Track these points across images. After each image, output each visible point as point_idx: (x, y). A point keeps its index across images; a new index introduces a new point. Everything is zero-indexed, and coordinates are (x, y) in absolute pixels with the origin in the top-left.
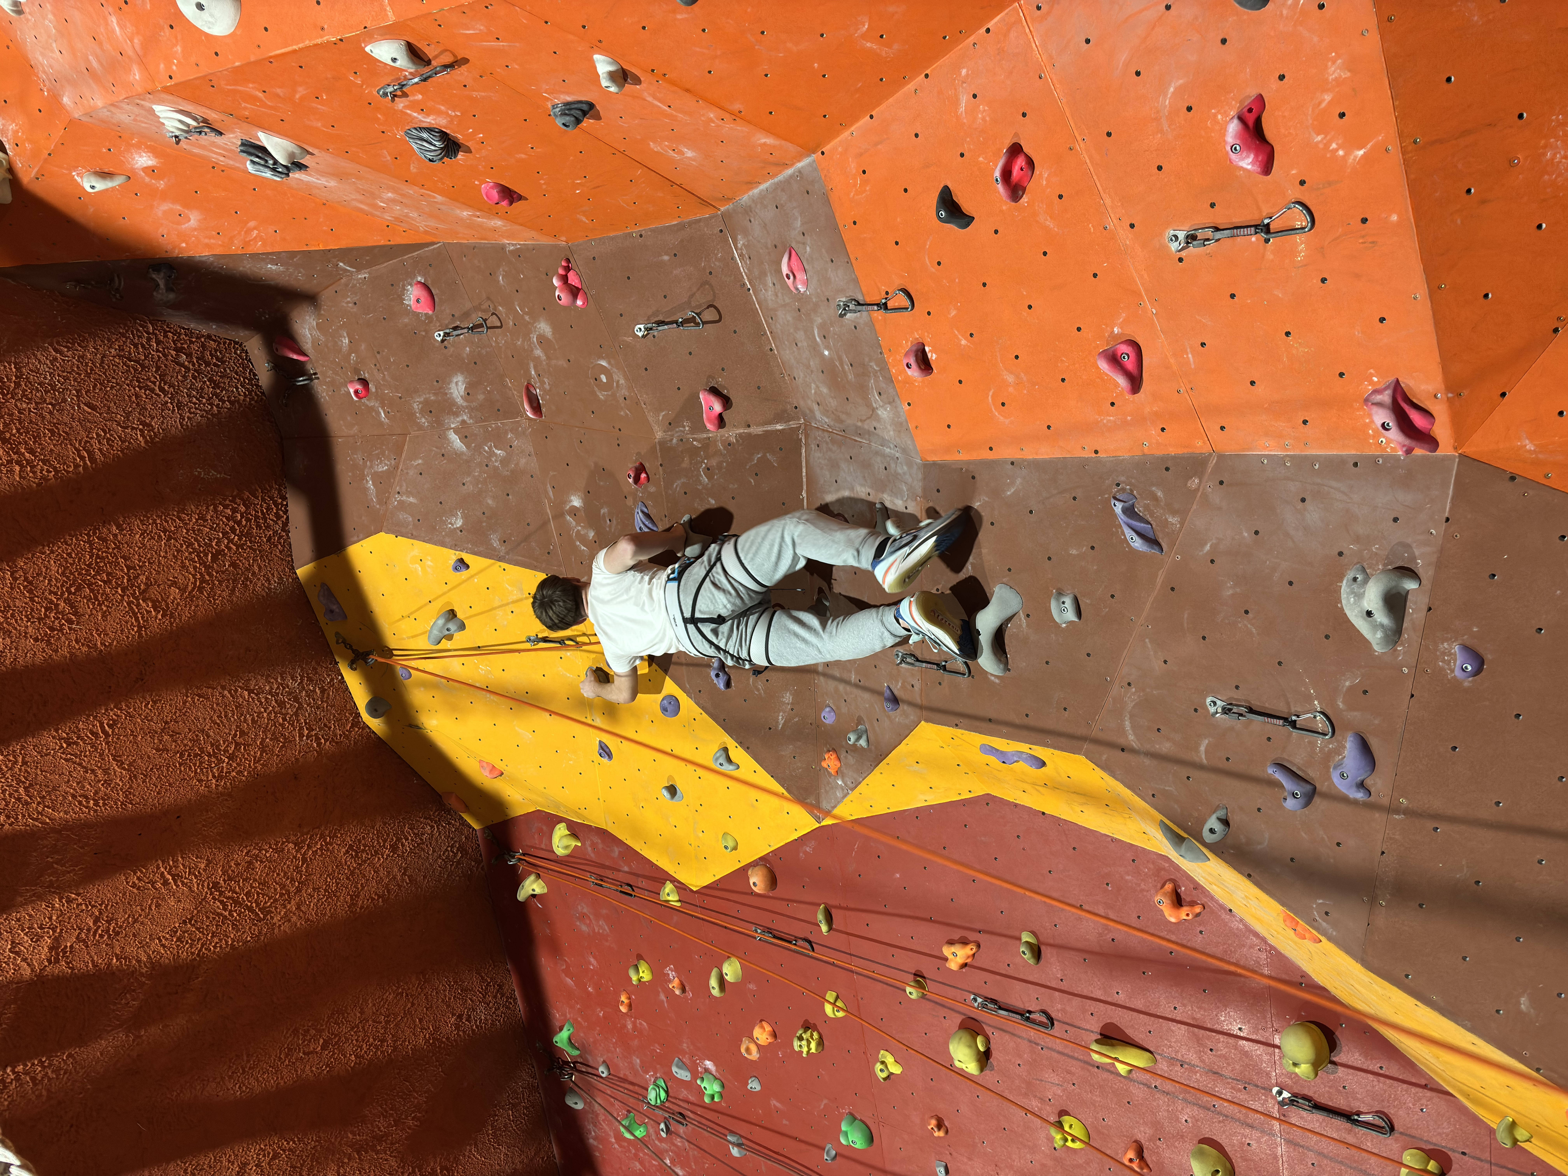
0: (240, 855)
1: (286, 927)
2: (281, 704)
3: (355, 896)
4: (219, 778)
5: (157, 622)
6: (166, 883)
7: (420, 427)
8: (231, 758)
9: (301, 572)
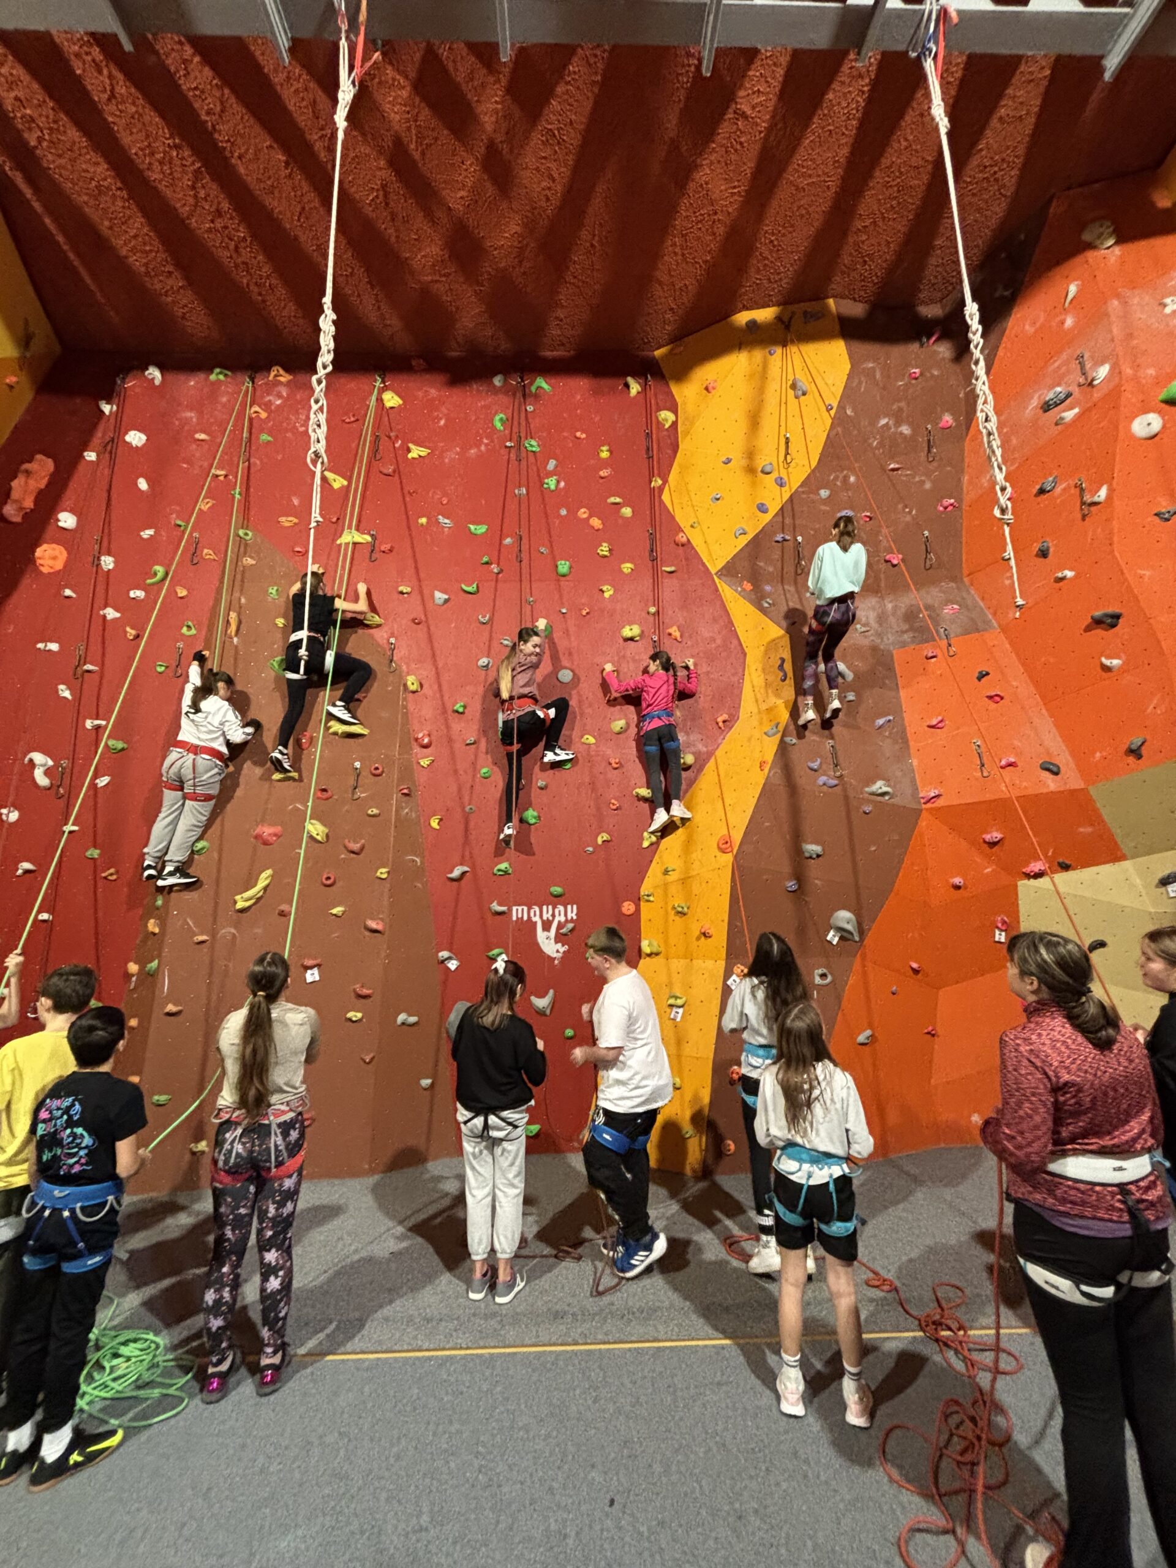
0: (721, 230)
1: (670, 243)
2: (779, 274)
3: (660, 283)
4: (766, 232)
5: (859, 224)
6: (735, 187)
7: (893, 404)
8: (772, 242)
9: (831, 301)
